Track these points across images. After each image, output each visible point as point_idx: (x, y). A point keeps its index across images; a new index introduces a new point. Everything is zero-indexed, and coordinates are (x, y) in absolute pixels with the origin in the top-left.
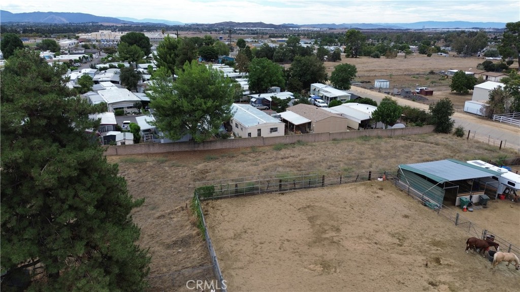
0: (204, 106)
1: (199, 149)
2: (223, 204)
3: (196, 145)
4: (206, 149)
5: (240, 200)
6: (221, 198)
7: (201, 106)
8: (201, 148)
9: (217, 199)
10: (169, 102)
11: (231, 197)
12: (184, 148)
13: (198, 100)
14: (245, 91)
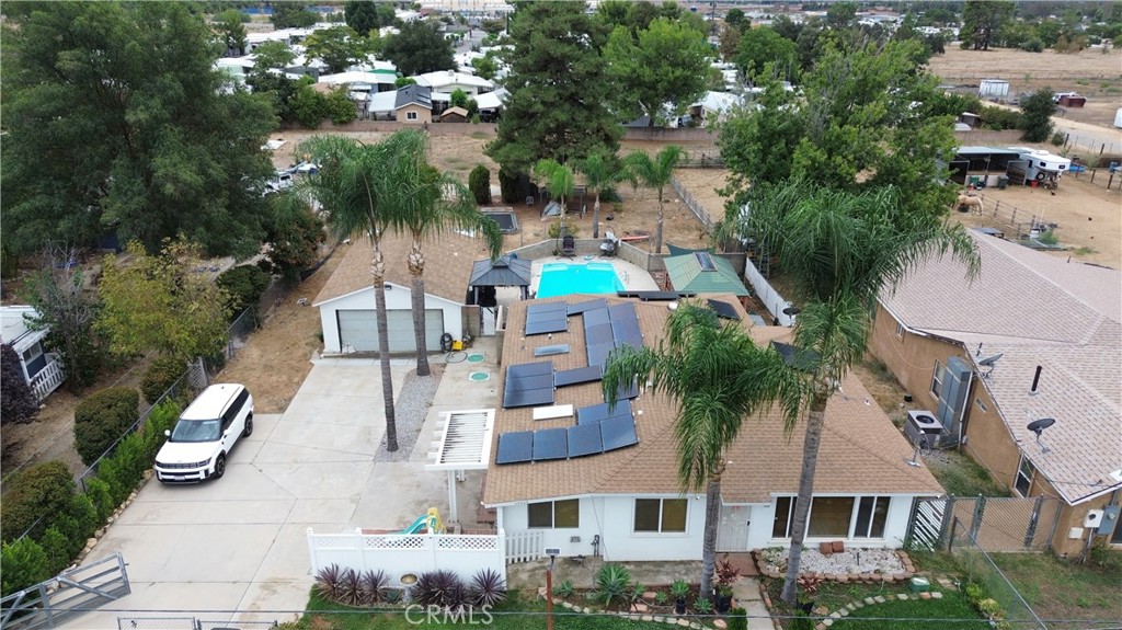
0: (671, 75)
1: (657, 138)
2: (687, 171)
3: (654, 133)
4: (666, 139)
5: (706, 171)
6: (685, 168)
7: (666, 75)
8: (660, 137)
9: (681, 168)
10: (628, 70)
11: (696, 168)
12: (639, 135)
13: (665, 67)
14: (728, 83)
